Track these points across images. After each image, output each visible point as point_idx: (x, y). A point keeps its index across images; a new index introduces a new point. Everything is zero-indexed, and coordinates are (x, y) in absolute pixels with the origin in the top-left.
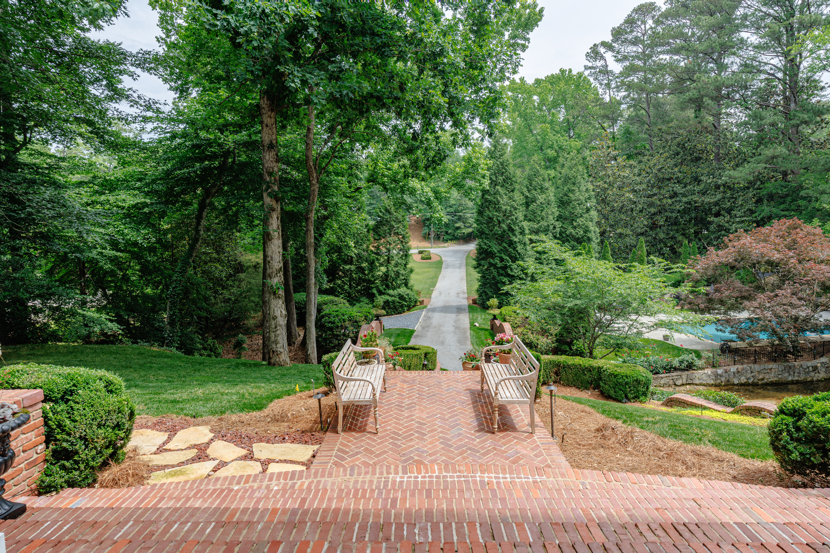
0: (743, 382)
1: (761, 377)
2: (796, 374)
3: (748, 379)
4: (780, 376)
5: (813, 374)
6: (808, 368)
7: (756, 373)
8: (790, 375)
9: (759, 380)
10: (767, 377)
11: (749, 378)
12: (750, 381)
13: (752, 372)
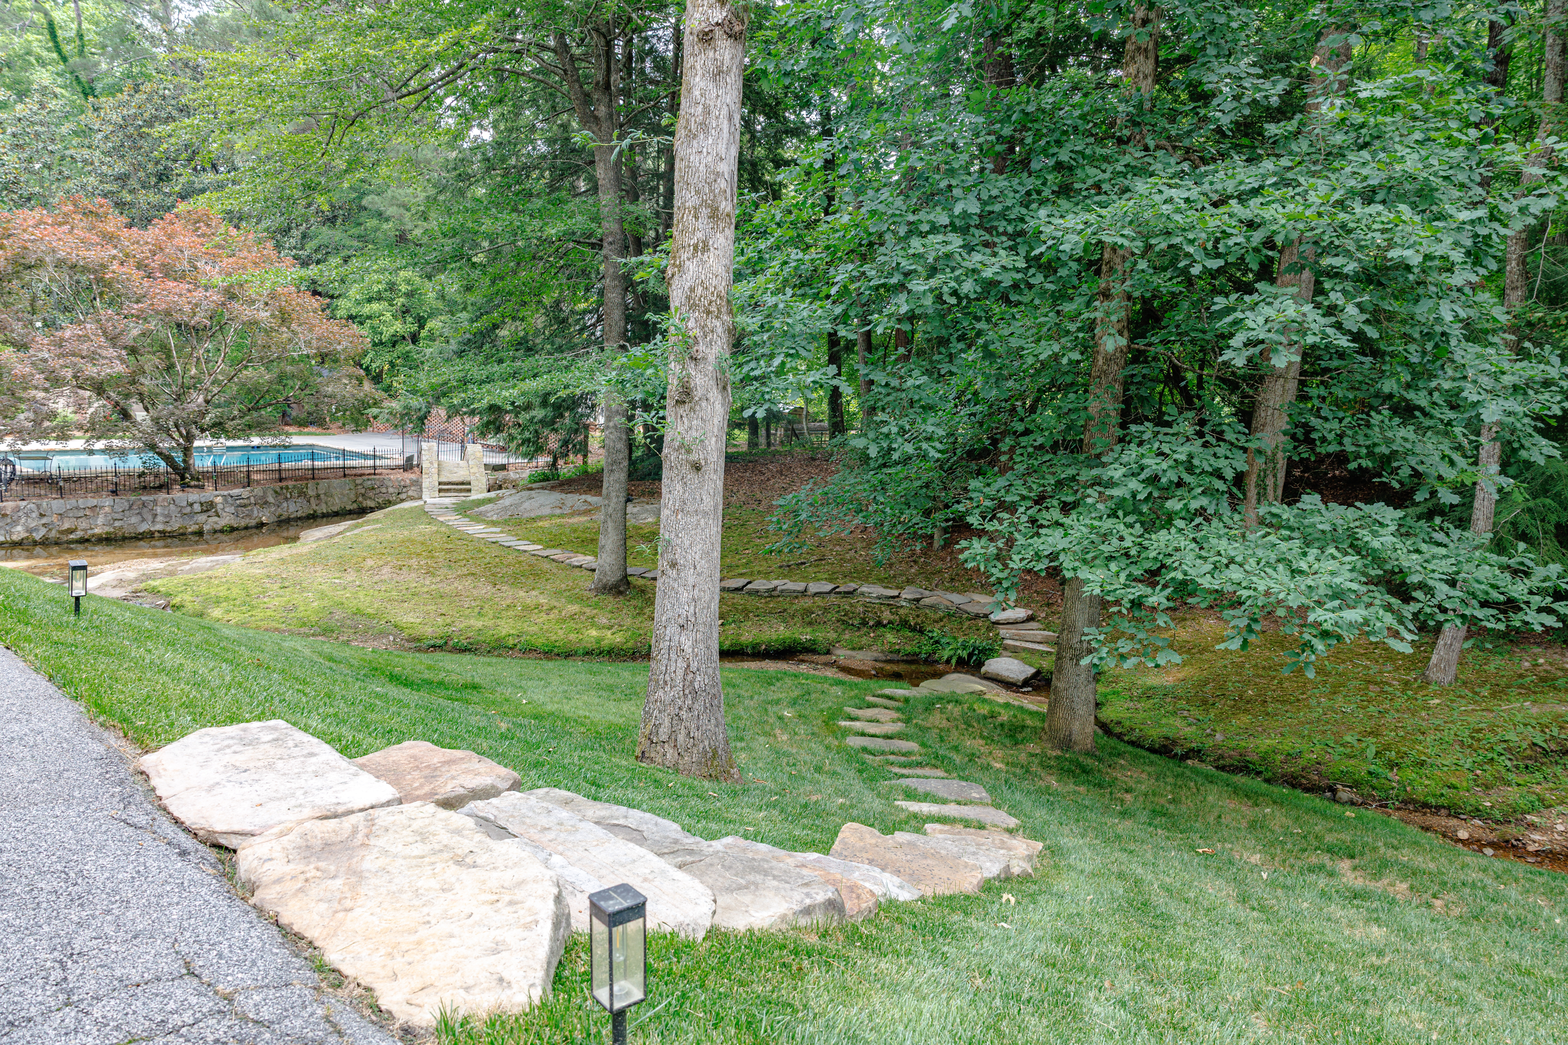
0: (15, 538)
1: (66, 526)
2: (160, 518)
3: (30, 531)
4: (117, 524)
5: (202, 518)
6: (191, 505)
7: (55, 518)
8: (143, 520)
9: (62, 532)
10: (83, 524)
11: (36, 529)
12: (37, 536)
13: (42, 515)
